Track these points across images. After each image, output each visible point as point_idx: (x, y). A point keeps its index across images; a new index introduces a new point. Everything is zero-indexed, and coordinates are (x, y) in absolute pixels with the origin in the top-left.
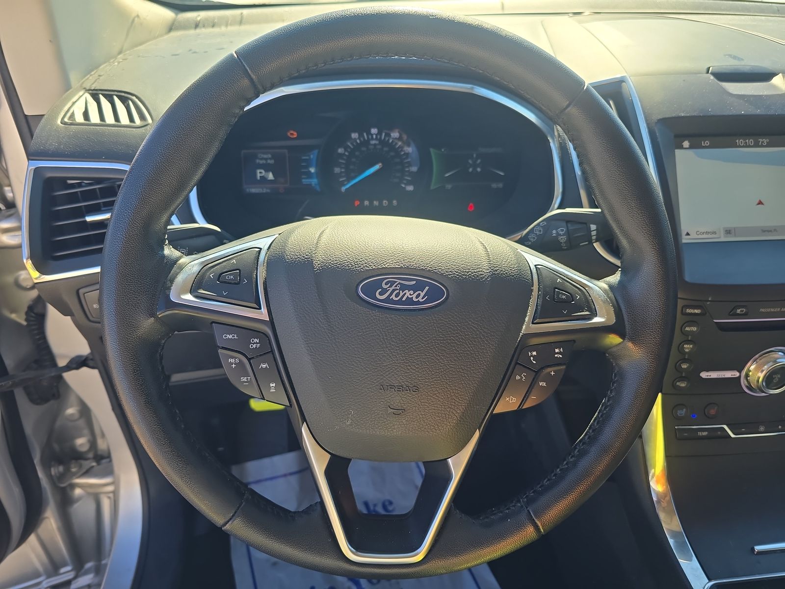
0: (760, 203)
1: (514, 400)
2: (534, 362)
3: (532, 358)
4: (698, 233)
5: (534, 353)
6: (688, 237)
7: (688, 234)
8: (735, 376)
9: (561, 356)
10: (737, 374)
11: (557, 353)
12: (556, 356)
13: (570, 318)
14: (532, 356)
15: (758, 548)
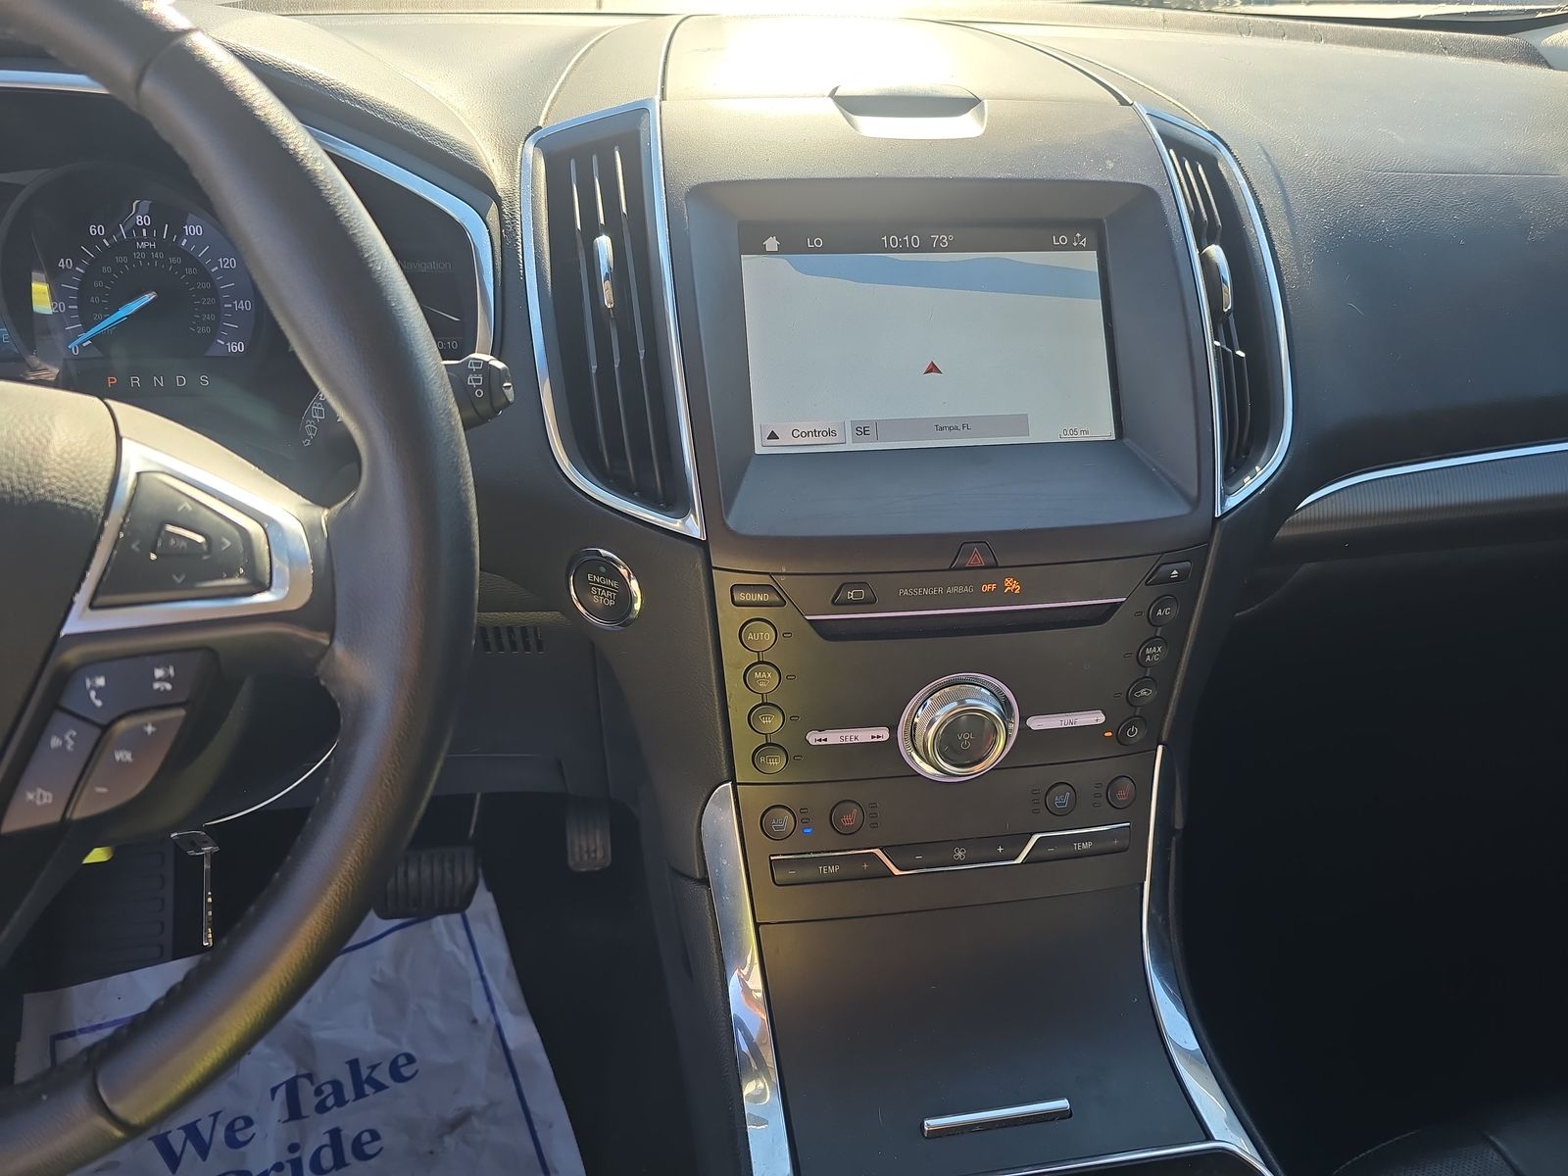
0: (933, 368)
1: (47, 797)
2: (99, 703)
3: (93, 694)
4: (796, 434)
5: (101, 682)
6: (773, 442)
7: (773, 436)
8: (880, 740)
9: (168, 686)
10: (884, 734)
11: (160, 680)
12: (156, 686)
13: (192, 594)
14: (93, 688)
15: (931, 1123)
